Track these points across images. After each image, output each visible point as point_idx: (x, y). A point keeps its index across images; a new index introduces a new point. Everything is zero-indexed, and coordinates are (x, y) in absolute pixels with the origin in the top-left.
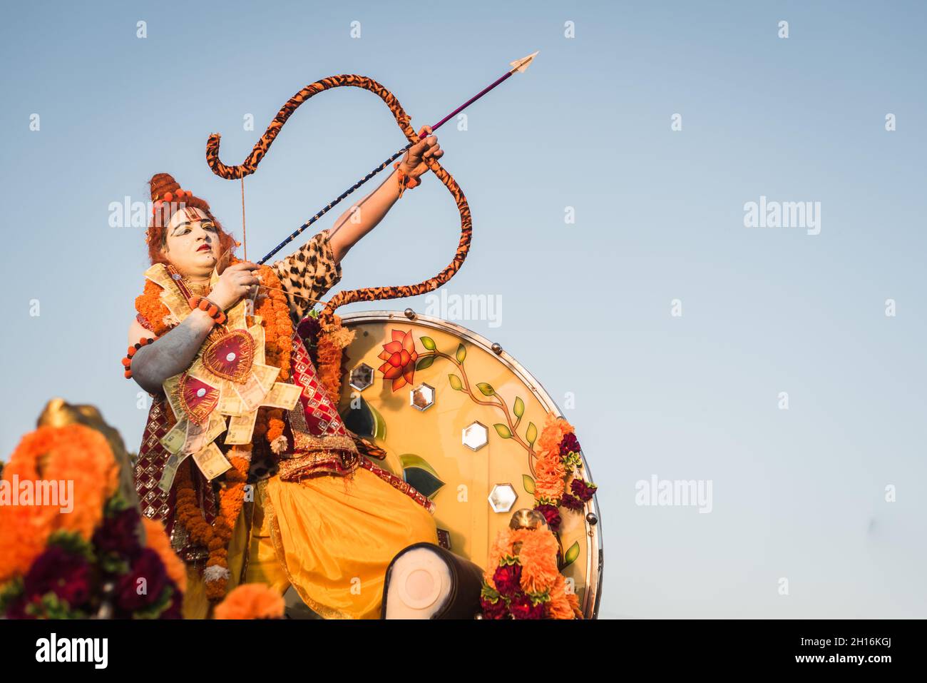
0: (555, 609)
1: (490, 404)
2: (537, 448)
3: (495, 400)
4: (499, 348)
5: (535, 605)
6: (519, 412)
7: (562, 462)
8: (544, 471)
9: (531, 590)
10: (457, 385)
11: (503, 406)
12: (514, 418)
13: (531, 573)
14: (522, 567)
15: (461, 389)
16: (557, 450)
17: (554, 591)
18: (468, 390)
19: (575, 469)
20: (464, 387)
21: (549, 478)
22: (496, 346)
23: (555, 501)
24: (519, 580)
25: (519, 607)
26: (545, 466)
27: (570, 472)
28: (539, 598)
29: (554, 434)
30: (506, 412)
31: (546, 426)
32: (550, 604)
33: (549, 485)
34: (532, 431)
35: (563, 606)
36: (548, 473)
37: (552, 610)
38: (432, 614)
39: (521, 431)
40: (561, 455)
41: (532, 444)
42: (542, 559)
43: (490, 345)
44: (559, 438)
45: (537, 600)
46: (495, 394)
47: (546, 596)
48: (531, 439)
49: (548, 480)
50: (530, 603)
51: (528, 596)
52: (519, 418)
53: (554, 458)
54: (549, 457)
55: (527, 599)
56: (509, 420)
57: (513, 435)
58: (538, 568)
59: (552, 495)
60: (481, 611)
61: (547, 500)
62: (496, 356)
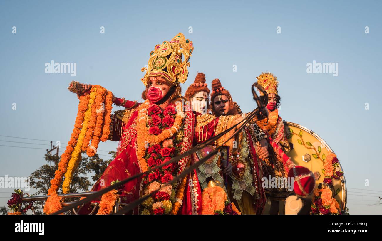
0: (332, 210)
1: (311, 148)
2: (325, 161)
3: (312, 147)
4: (312, 132)
5: (326, 209)
6: (320, 150)
7: (333, 165)
8: (327, 168)
9: (325, 205)
10: (300, 143)
11: (314, 149)
12: (318, 152)
13: (325, 201)
14: (322, 199)
15: (301, 144)
16: (331, 162)
17: (331, 205)
18: (304, 144)
19: (337, 167)
20: (302, 143)
21: (329, 170)
22: (311, 131)
23: (331, 177)
24: (321, 203)
25: (322, 210)
26: (327, 167)
27: (335, 168)
28: (327, 207)
29: (330, 157)
30: (316, 151)
31: (328, 155)
32: (331, 209)
33: (329, 172)
34: (324, 156)
35: (334, 209)
36: (328, 169)
37: (331, 210)
38: (297, 213)
39: (320, 156)
40: (332, 163)
41: (324, 160)
42: (328, 197)
43: (310, 131)
44: (332, 158)
45: (327, 208)
46: (312, 145)
47: (329, 207)
48: (324, 158)
49: (328, 171)
50: (325, 209)
51: (324, 207)
52: (320, 152)
53: (330, 165)
54: (329, 164)
55: (324, 208)
56: (317, 153)
57: (318, 157)
58: (327, 199)
59: (330, 175)
60: (311, 211)
61: (328, 177)
62: (312, 134)
